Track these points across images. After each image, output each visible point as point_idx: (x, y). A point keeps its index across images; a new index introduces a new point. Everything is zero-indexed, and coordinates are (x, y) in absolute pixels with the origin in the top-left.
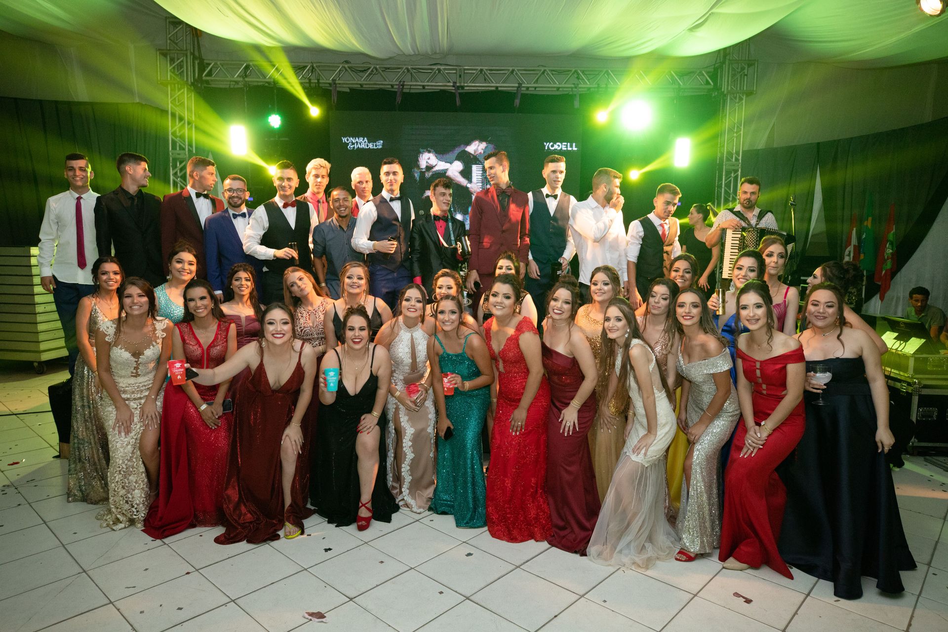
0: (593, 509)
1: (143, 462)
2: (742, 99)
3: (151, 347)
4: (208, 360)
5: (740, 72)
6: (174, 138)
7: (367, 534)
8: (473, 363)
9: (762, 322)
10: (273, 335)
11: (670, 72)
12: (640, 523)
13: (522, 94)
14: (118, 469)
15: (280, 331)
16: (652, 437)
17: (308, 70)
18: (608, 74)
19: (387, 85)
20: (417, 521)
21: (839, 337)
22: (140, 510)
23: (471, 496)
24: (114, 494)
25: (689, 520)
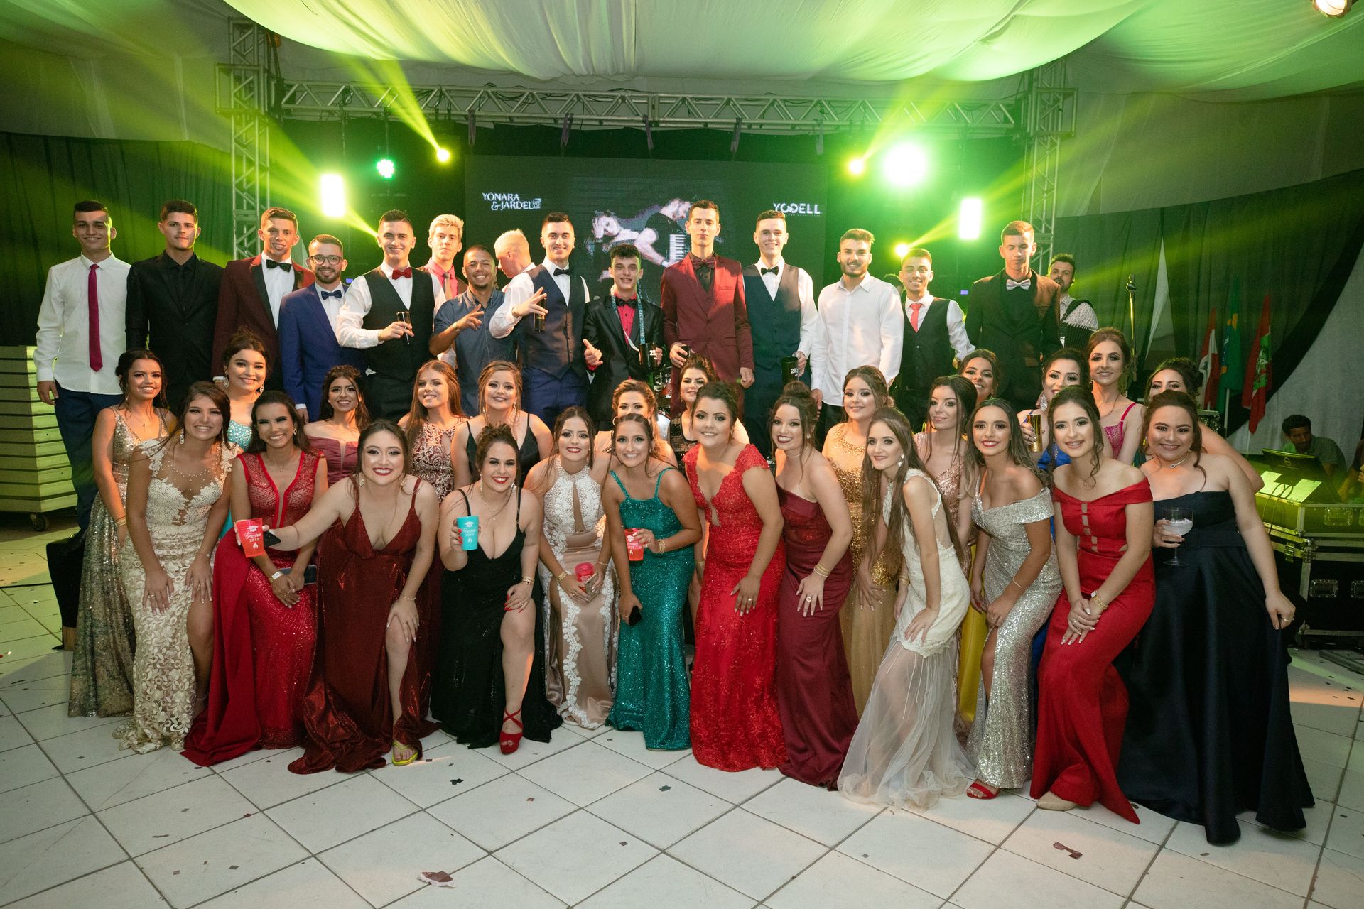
0: (846, 724)
1: (192, 650)
2: (1056, 144)
3: (212, 484)
4: (284, 513)
5: (1052, 106)
6: (239, 192)
7: (513, 760)
8: (670, 511)
9: (1088, 444)
10: (374, 469)
11: (954, 106)
12: (916, 740)
13: (741, 133)
14: (152, 661)
15: (387, 465)
16: (933, 614)
17: (435, 96)
18: (866, 107)
19: (548, 118)
20: (589, 740)
21: (1196, 465)
22: (183, 722)
23: (668, 703)
24: (144, 699)
25: (988, 739)
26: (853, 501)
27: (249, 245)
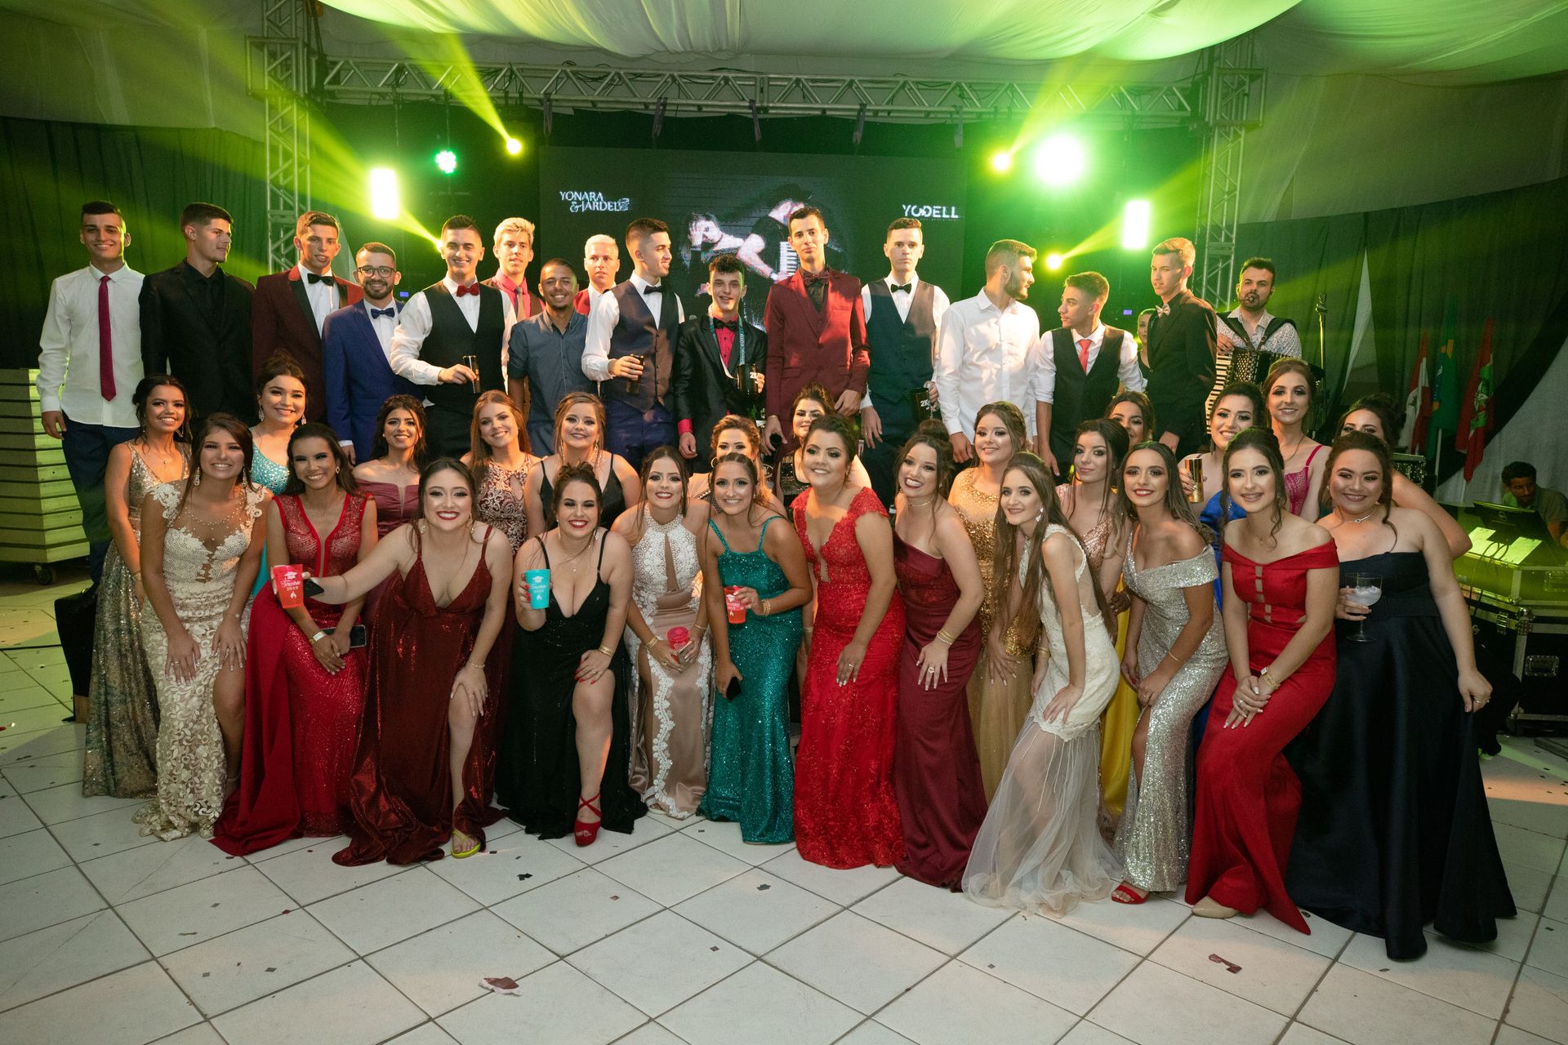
0: (973, 813)
1: (220, 725)
2: (1240, 136)
3: (237, 532)
4: (327, 560)
5: (1236, 90)
6: (274, 188)
8: (776, 567)
9: (1268, 497)
10: (438, 513)
11: (1119, 90)
12: (1052, 836)
13: (866, 122)
14: (177, 738)
15: (452, 508)
16: (1077, 691)
17: (504, 76)
18: (1013, 91)
19: (636, 103)
20: (677, 831)
21: (1385, 521)
22: (213, 805)
23: (769, 790)
24: (169, 780)
25: (1138, 835)
26: (983, 558)
27: (287, 251)
